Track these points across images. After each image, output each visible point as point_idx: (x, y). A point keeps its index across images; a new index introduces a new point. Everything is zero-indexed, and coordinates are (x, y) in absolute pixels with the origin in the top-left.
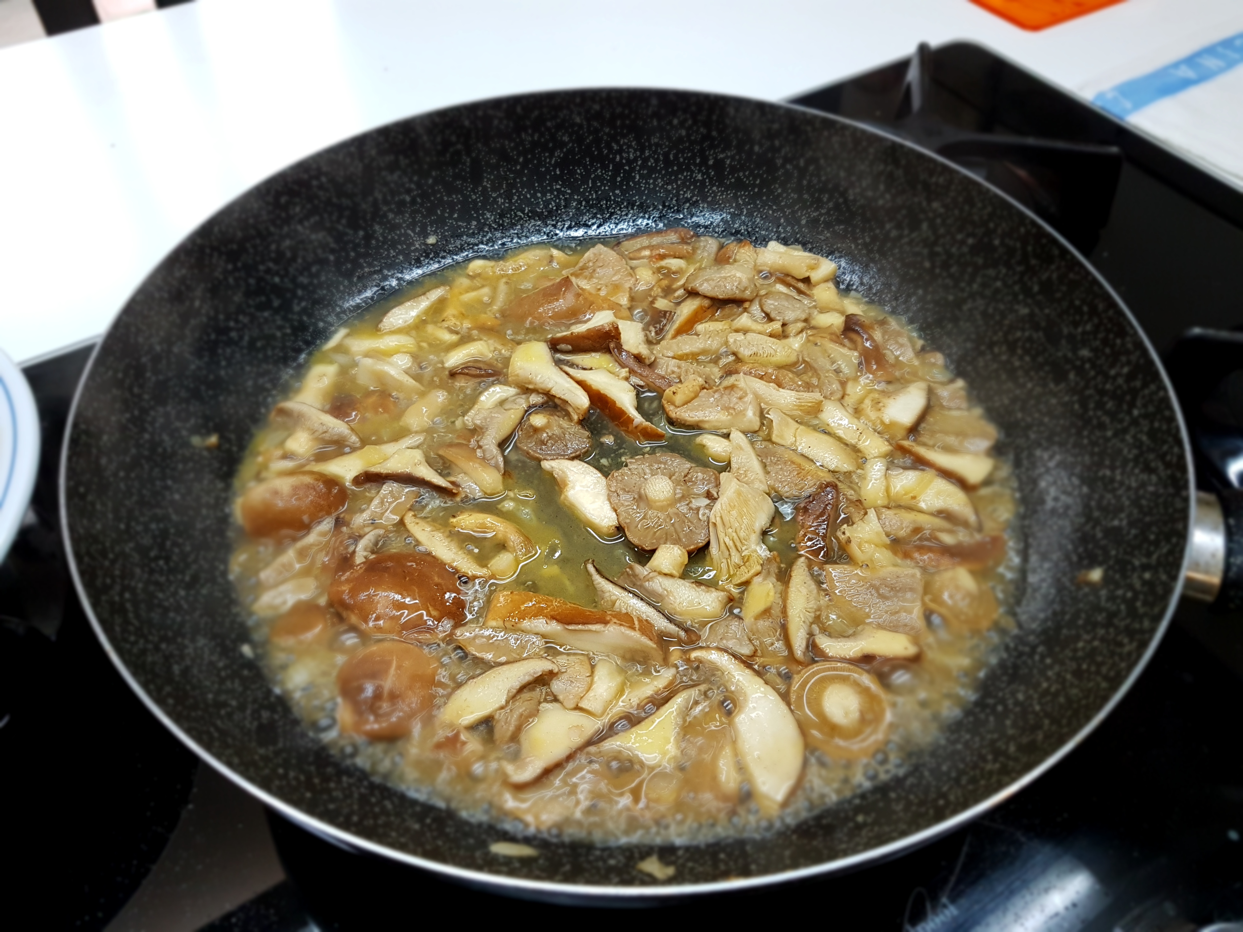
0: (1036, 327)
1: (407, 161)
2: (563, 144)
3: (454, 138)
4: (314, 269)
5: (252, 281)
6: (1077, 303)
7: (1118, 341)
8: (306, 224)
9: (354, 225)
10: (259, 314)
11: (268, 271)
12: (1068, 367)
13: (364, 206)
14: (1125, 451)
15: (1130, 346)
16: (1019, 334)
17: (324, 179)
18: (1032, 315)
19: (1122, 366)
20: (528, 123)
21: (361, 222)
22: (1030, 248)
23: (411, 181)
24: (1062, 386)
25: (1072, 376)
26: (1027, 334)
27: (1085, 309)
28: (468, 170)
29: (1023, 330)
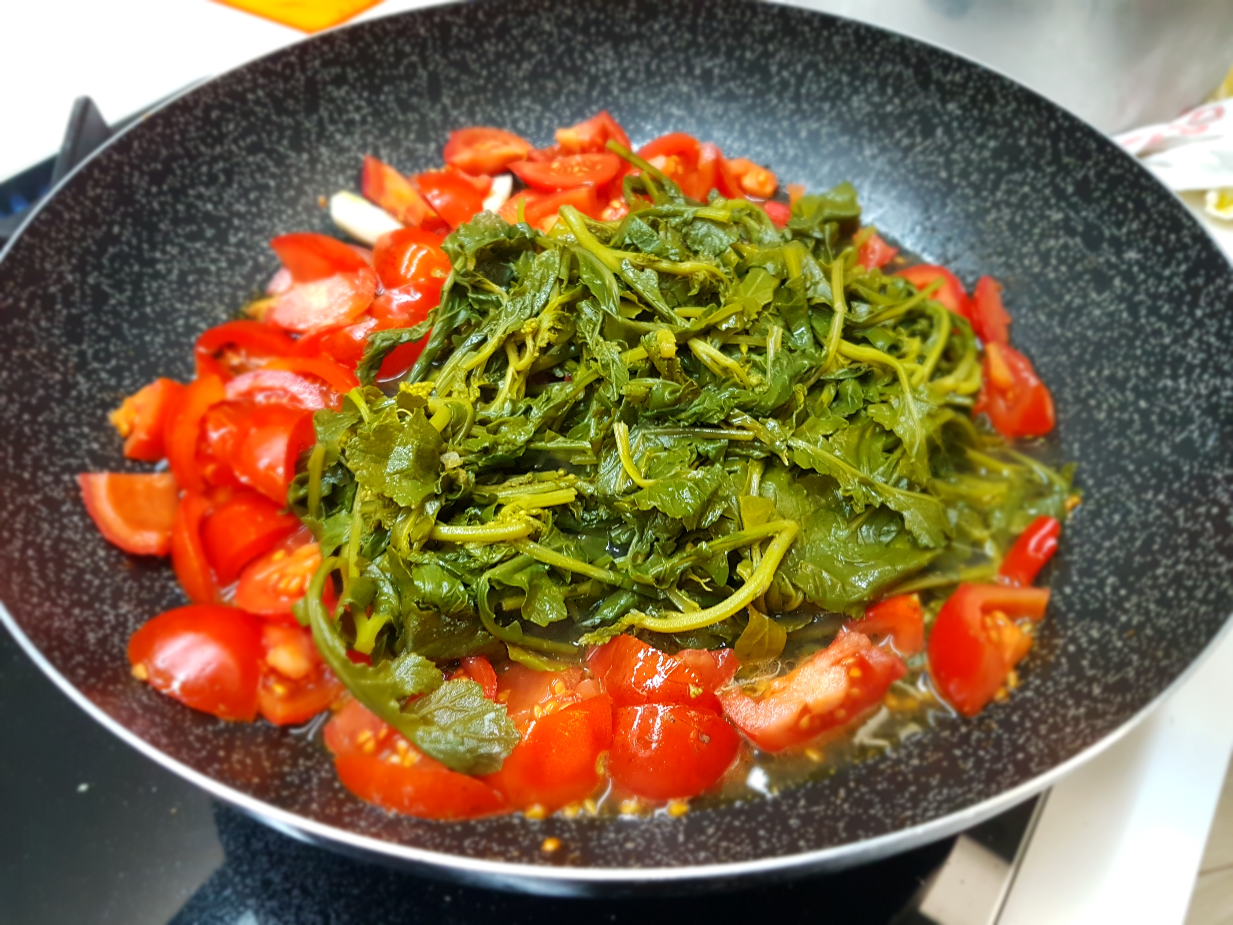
0: (1071, 232)
1: (355, 74)
2: (530, 56)
3: (407, 49)
4: (252, 196)
5: (181, 207)
6: (1120, 200)
7: (1173, 237)
8: (242, 143)
9: (297, 146)
10: (189, 245)
11: (200, 196)
12: (1112, 272)
13: (307, 125)
14: (1189, 357)
15: (1188, 240)
16: (1052, 242)
17: (260, 93)
18: (1067, 219)
19: (1179, 264)
20: (491, 31)
21: (305, 144)
22: (1062, 145)
23: (360, 97)
24: (1106, 294)
25: (1117, 282)
26: (1061, 241)
27: (1130, 205)
28: (425, 84)
29: (1057, 237)
